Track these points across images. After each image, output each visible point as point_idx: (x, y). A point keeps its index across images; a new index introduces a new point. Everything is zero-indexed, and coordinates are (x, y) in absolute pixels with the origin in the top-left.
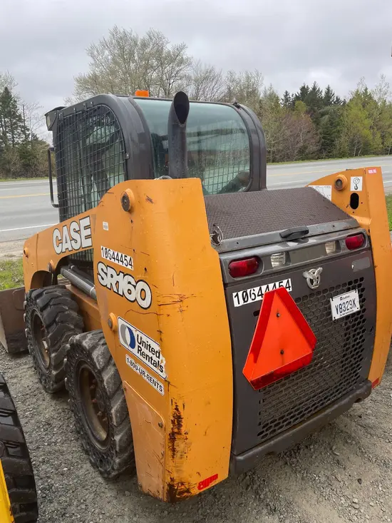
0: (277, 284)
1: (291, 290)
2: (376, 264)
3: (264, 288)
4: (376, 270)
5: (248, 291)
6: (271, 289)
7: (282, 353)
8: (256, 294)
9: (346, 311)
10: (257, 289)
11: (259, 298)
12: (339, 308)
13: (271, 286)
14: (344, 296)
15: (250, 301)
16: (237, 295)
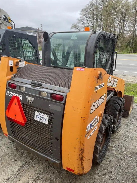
0: (18, 95)
1: (21, 99)
2: (65, 112)
3: (14, 94)
4: (65, 115)
5: (10, 92)
6: (16, 95)
7: (16, 116)
8: (12, 94)
9: (41, 120)
10: (12, 93)
11: (12, 96)
12: (38, 117)
13: (16, 94)
14: (41, 114)
15: (10, 95)
16: (8, 92)
